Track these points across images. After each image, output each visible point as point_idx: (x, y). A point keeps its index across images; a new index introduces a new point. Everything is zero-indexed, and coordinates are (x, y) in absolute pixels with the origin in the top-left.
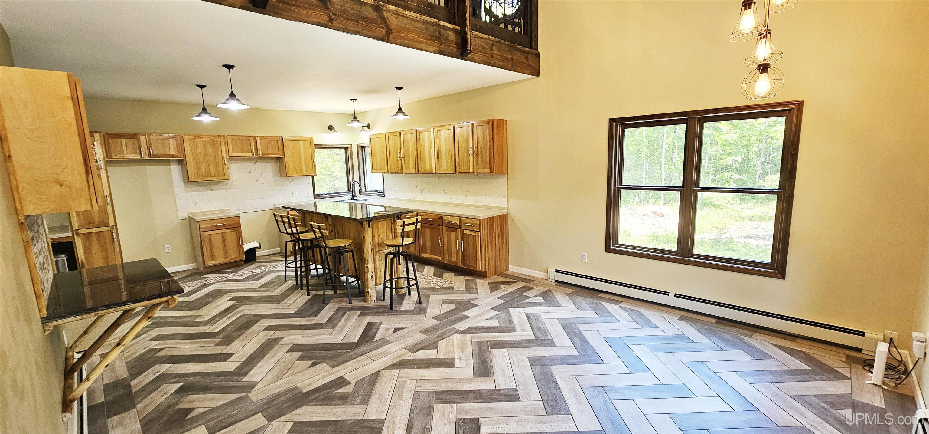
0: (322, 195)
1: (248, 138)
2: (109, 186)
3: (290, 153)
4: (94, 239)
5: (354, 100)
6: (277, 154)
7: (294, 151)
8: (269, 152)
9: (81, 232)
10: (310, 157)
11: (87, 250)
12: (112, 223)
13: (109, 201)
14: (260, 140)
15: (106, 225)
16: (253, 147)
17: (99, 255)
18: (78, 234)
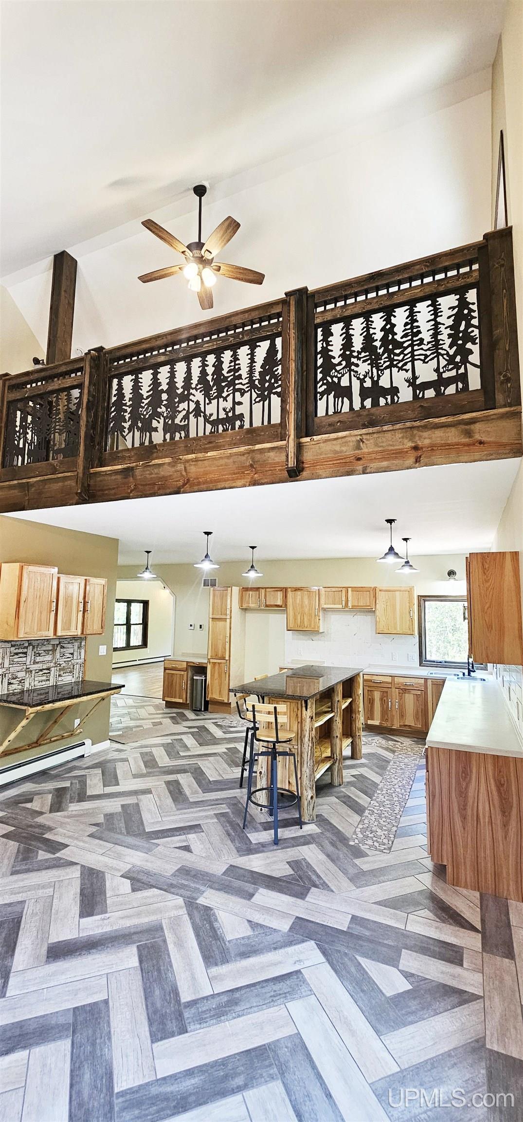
0: (434, 662)
1: (340, 589)
2: (230, 628)
3: (383, 606)
4: (217, 667)
5: (406, 540)
6: (369, 606)
7: (388, 604)
8: (359, 604)
9: (212, 661)
10: (408, 610)
11: (212, 675)
12: (227, 658)
13: (228, 640)
14: (352, 591)
15: (224, 658)
16: (344, 599)
17: (217, 681)
18: (210, 662)
